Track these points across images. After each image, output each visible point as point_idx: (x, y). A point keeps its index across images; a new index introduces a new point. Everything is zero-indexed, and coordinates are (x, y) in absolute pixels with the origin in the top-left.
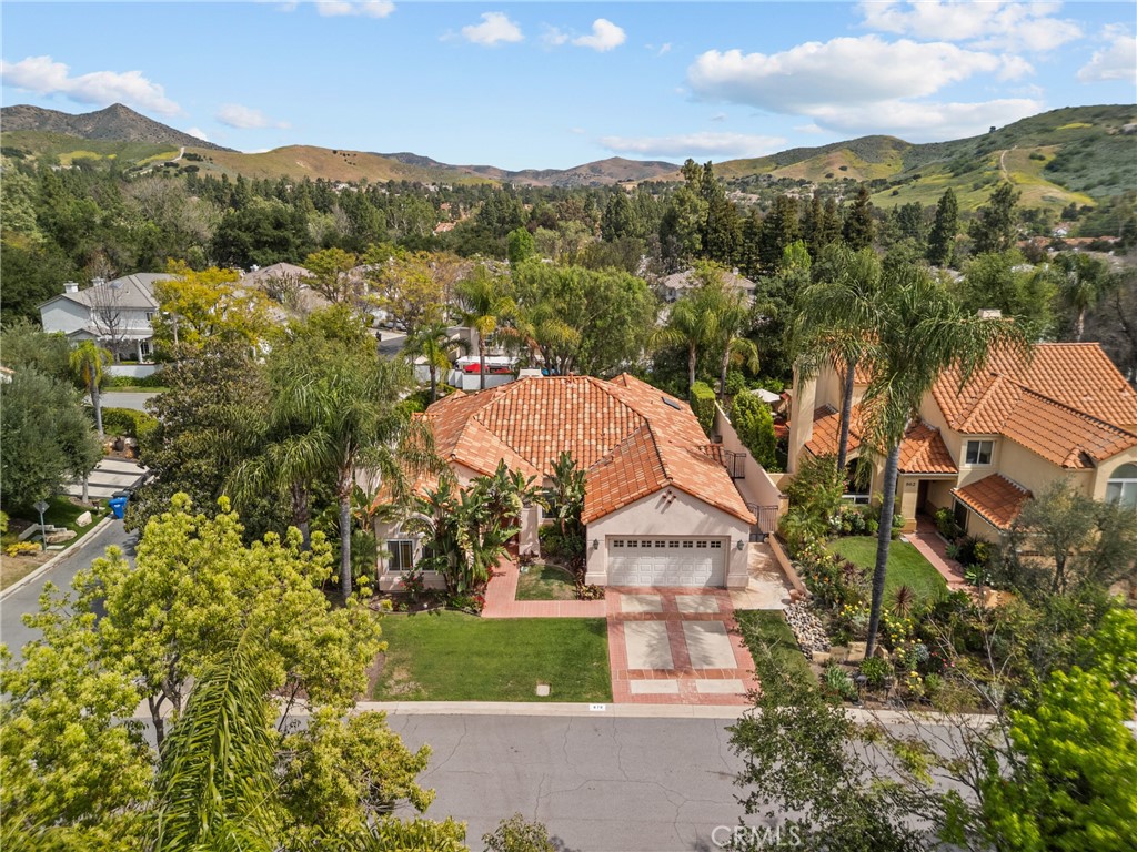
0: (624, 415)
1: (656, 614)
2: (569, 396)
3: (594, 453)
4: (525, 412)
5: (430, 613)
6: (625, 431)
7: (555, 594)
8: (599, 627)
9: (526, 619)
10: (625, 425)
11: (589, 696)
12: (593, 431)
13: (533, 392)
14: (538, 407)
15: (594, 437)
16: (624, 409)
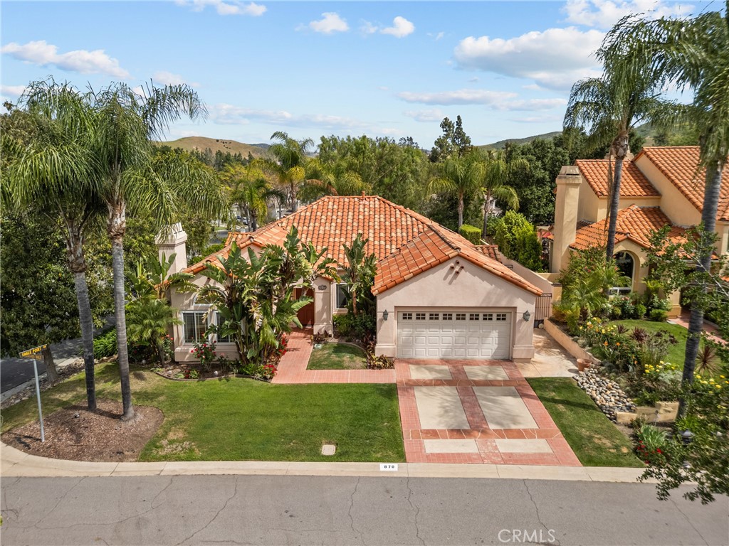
0: (409, 223)
1: (445, 381)
2: (361, 210)
3: (383, 251)
4: (323, 221)
5: (220, 380)
6: (410, 234)
7: (346, 364)
8: (390, 392)
9: (315, 384)
10: (410, 230)
11: (379, 455)
12: (382, 235)
13: (330, 207)
14: (334, 217)
15: (383, 239)
16: (409, 219)
